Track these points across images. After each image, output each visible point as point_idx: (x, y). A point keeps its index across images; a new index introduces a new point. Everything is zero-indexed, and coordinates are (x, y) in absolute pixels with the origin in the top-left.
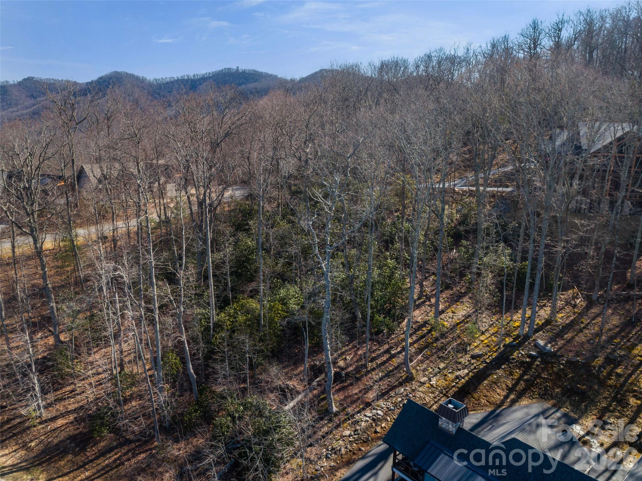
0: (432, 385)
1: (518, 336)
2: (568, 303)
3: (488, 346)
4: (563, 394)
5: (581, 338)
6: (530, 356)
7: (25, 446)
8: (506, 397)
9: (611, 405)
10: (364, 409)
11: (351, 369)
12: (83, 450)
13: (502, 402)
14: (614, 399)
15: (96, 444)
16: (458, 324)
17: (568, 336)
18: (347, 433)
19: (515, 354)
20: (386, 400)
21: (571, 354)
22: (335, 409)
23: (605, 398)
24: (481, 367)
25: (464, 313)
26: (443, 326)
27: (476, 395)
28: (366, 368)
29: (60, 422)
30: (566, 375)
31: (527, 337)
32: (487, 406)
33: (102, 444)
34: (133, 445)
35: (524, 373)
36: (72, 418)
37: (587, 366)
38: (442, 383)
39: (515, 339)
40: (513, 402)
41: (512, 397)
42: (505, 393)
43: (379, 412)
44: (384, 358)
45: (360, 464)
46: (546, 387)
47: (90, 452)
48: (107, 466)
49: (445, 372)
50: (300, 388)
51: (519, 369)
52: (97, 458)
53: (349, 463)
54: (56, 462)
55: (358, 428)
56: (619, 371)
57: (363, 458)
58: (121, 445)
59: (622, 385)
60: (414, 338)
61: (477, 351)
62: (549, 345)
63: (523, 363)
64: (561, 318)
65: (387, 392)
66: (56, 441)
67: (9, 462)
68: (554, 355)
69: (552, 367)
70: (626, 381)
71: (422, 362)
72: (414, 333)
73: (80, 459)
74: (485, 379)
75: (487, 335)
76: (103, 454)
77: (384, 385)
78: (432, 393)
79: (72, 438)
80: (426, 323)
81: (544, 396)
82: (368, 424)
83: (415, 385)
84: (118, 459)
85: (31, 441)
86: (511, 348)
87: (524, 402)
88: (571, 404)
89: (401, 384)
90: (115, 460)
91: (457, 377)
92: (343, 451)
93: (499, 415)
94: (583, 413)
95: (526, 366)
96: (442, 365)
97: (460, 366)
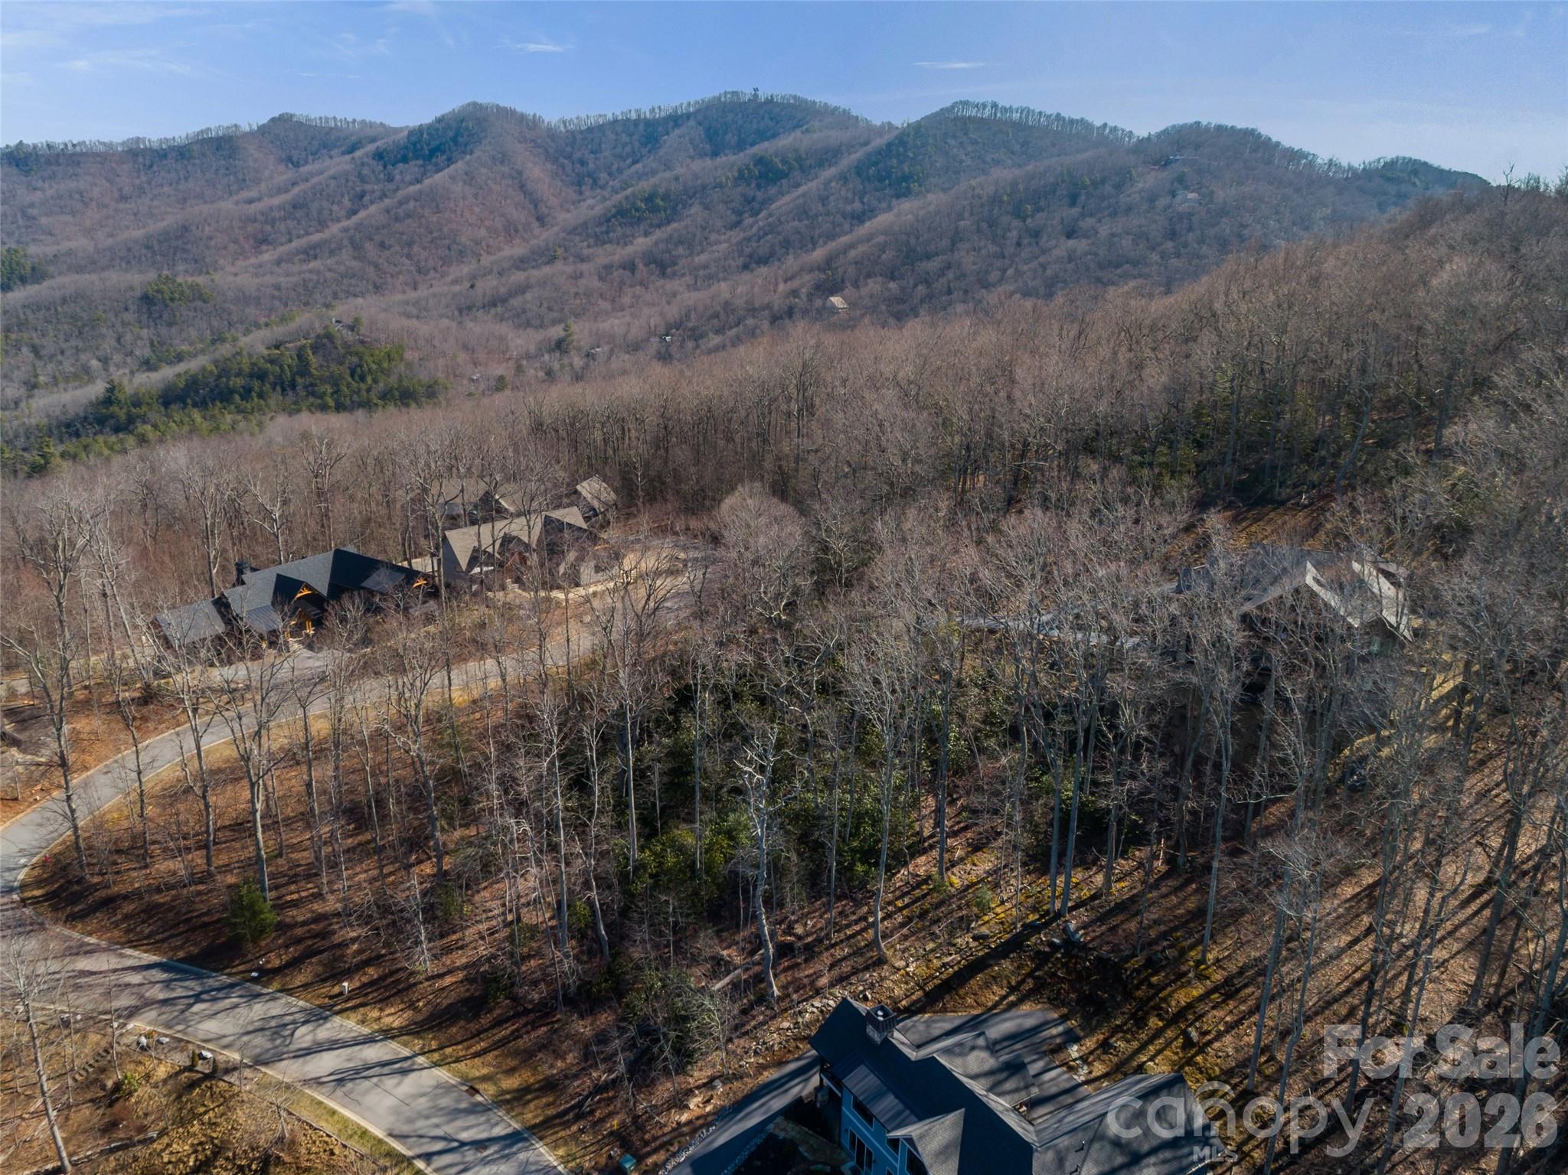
0: (907, 974)
1: (1047, 912)
2: (1141, 865)
3: (1002, 923)
4: (1078, 1002)
5: (1133, 926)
6: (1051, 944)
7: (412, 1005)
8: (1004, 998)
9: (1125, 1024)
10: (812, 997)
11: (810, 939)
12: (476, 1016)
13: (995, 1006)
14: (1133, 1016)
15: (490, 1011)
16: (973, 885)
17: (1114, 922)
18: (786, 1025)
19: (1033, 939)
20: (844, 988)
21: (1105, 948)
22: (776, 992)
23: (1123, 1013)
24: (981, 954)
25: (988, 866)
26: (952, 885)
27: (962, 992)
28: (830, 939)
29: (448, 980)
30: (1089, 976)
31: (1059, 915)
32: (972, 1007)
33: (498, 1011)
34: (532, 1016)
35: (1037, 969)
36: (461, 975)
37: (1118, 967)
38: (923, 971)
39: (1042, 917)
40: (1013, 1005)
41: (1012, 998)
42: (1003, 993)
43: (831, 1003)
44: (857, 928)
45: (792, 1067)
46: (1059, 990)
47: (485, 1020)
48: (504, 1038)
49: (931, 956)
50: (738, 960)
51: (1032, 960)
52: (492, 1027)
53: (780, 1063)
54: (447, 1027)
55: (800, 1020)
56: (1154, 979)
57: (798, 1059)
58: (517, 1015)
59: (1150, 999)
60: (906, 900)
61: (984, 930)
62: (1081, 932)
63: (1039, 953)
64: (1121, 889)
65: (848, 977)
66: (445, 1003)
67: (396, 1024)
68: (1084, 947)
69: (1076, 963)
70: (1156, 994)
71: (906, 938)
72: (908, 893)
73: (474, 1027)
74: (981, 970)
75: (1008, 905)
76: (498, 1023)
77: (846, 967)
78: (906, 983)
79: (464, 1001)
80: (929, 877)
81: (1054, 1002)
82: (814, 1017)
83: (885, 971)
84: (517, 1030)
85: (419, 1000)
86: (1032, 929)
87: (1026, 1007)
88: (1082, 1017)
89: (867, 968)
90: (513, 1032)
91: (944, 965)
92: (776, 1048)
93: (985, 1020)
94: (1091, 1031)
95: (1041, 958)
96: (931, 946)
97: (952, 950)
